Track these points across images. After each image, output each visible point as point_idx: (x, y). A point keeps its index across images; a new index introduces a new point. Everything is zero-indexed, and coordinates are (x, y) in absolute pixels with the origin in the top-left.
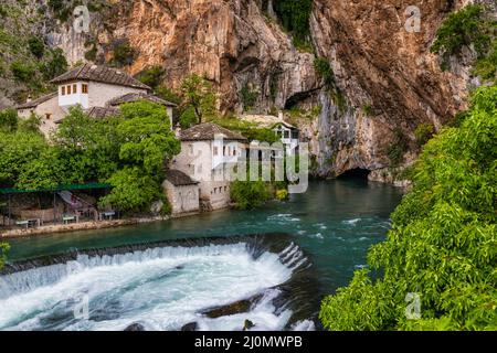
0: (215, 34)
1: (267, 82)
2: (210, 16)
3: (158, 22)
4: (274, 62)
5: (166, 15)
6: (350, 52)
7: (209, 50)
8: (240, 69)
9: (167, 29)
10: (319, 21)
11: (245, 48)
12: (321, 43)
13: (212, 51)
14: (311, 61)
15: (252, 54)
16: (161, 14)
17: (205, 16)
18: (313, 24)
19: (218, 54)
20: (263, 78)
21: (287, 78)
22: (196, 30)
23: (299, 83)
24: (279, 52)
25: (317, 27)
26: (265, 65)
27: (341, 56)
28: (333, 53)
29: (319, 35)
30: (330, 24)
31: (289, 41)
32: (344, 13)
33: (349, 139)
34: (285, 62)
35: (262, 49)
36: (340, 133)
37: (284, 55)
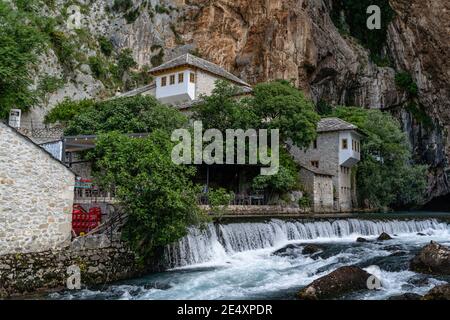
0: (294, 41)
1: (343, 97)
2: (289, 22)
3: (229, 27)
4: (351, 74)
5: (238, 21)
6: (440, 62)
7: (287, 57)
8: (316, 81)
9: (239, 35)
10: (400, 31)
11: (324, 58)
12: (402, 56)
13: (291, 59)
14: (392, 75)
15: (330, 64)
16: (233, 20)
17: (284, 22)
18: (392, 36)
19: (296, 62)
20: (340, 93)
21: (364, 93)
22: (274, 36)
23: (378, 98)
24: (357, 65)
25: (396, 39)
26: (342, 78)
27: (428, 68)
28: (418, 65)
29: (400, 47)
30: (415, 33)
31: (366, 53)
32: (434, 20)
33: (437, 160)
34: (363, 75)
35: (339, 60)
36: (426, 153)
37: (362, 68)
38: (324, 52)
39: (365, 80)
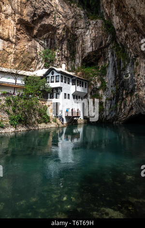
4: (68, 28)
11: (40, 17)
15: (47, 21)
24: (72, 20)
26: (60, 32)
28: (114, 10)
33: (131, 87)
34: (78, 28)
35: (57, 19)
36: (123, 82)
37: (76, 22)
38: (39, 12)
39: (79, 31)
